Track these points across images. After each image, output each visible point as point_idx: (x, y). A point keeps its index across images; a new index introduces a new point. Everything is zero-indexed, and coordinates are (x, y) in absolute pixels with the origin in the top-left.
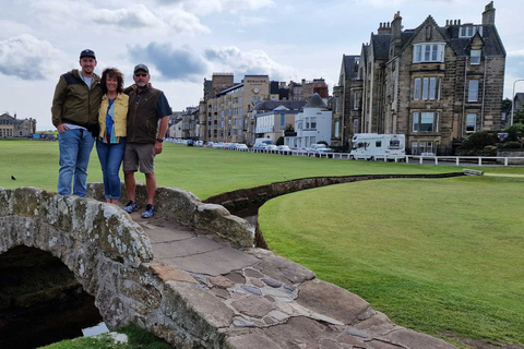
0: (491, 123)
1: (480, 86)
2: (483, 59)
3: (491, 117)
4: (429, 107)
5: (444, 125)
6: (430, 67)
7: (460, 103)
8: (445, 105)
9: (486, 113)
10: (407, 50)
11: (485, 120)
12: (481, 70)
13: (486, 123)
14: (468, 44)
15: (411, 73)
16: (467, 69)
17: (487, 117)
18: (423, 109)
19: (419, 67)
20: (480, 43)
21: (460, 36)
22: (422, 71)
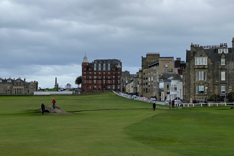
0: (231, 90)
1: (226, 74)
2: (226, 63)
3: (231, 87)
4: (201, 83)
5: (210, 91)
6: (200, 67)
7: (218, 81)
8: (209, 82)
9: (229, 86)
10: (193, 60)
11: (228, 88)
12: (226, 68)
13: (229, 90)
14: (219, 57)
15: (195, 69)
16: (220, 67)
17: (229, 87)
18: (199, 84)
19: (197, 67)
20: (224, 56)
21: (219, 53)
22: (197, 69)
